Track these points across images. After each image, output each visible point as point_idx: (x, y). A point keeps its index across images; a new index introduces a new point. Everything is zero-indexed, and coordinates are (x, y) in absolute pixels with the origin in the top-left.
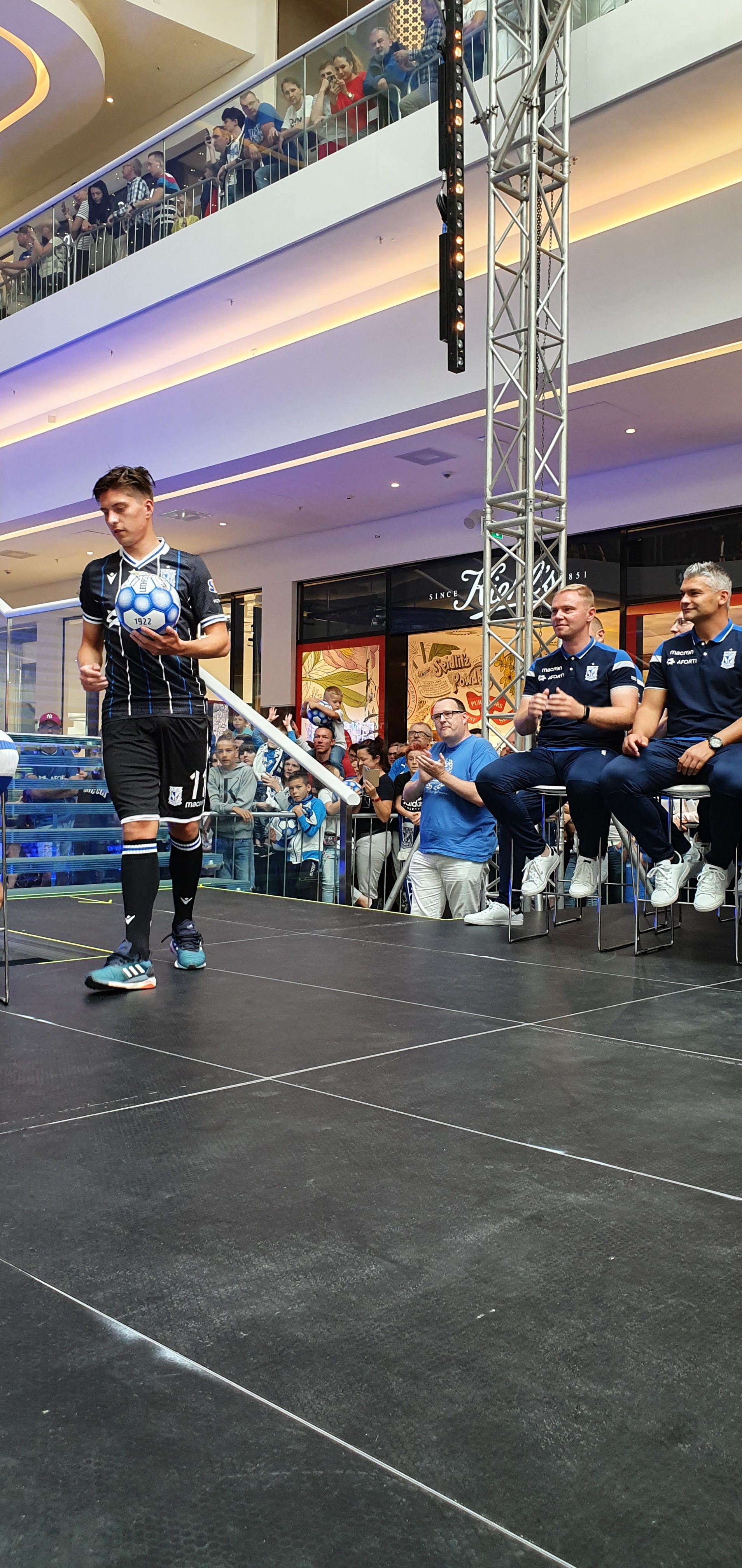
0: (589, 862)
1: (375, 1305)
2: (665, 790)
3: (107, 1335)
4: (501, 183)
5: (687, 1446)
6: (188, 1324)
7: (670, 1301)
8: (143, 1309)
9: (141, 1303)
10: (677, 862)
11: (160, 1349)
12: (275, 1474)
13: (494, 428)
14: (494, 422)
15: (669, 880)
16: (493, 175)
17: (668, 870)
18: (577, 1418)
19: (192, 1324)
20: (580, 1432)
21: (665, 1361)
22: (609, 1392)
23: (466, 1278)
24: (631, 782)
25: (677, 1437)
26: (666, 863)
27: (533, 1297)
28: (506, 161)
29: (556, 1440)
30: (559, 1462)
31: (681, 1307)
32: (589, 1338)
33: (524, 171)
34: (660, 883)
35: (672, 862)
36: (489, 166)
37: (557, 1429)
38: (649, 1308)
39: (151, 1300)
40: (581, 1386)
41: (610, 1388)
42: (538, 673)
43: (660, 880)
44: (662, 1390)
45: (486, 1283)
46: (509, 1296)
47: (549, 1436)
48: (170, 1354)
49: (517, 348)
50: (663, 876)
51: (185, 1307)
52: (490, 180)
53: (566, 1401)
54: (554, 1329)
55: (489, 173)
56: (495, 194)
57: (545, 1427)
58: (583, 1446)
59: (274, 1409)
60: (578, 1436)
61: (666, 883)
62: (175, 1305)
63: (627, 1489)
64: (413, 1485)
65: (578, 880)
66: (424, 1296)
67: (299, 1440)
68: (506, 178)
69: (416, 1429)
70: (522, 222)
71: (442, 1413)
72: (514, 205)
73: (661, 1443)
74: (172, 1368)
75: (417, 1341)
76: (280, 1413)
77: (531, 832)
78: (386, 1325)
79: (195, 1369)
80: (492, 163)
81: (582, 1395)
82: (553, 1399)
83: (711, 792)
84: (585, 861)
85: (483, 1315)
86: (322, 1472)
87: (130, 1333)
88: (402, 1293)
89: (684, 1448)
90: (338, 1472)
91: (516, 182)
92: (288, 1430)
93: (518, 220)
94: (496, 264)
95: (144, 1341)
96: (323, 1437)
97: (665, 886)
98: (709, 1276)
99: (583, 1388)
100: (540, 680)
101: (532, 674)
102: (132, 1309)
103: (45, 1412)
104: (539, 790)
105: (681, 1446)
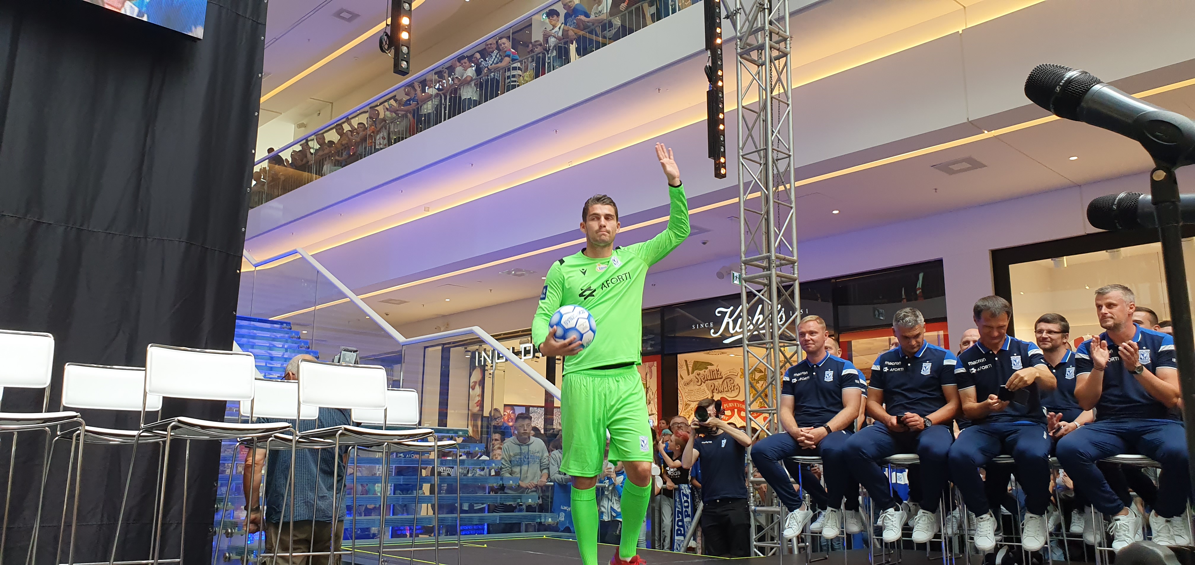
0: (835, 512)
2: (888, 458)
4: (745, 56)
10: (899, 510)
13: (744, 213)
14: (745, 209)
15: (894, 522)
16: (739, 50)
17: (892, 516)
26: (891, 510)
28: (748, 41)
33: (761, 48)
34: (888, 525)
35: (895, 510)
36: (736, 44)
42: (791, 377)
43: (888, 523)
49: (758, 160)
50: (890, 519)
52: (737, 54)
55: (736, 49)
56: (741, 63)
61: (892, 525)
65: (828, 524)
68: (748, 52)
70: (759, 79)
72: (754, 68)
80: (739, 43)
91: (754, 55)
93: (757, 78)
94: (743, 107)
97: (892, 526)
100: (793, 382)
101: (788, 379)
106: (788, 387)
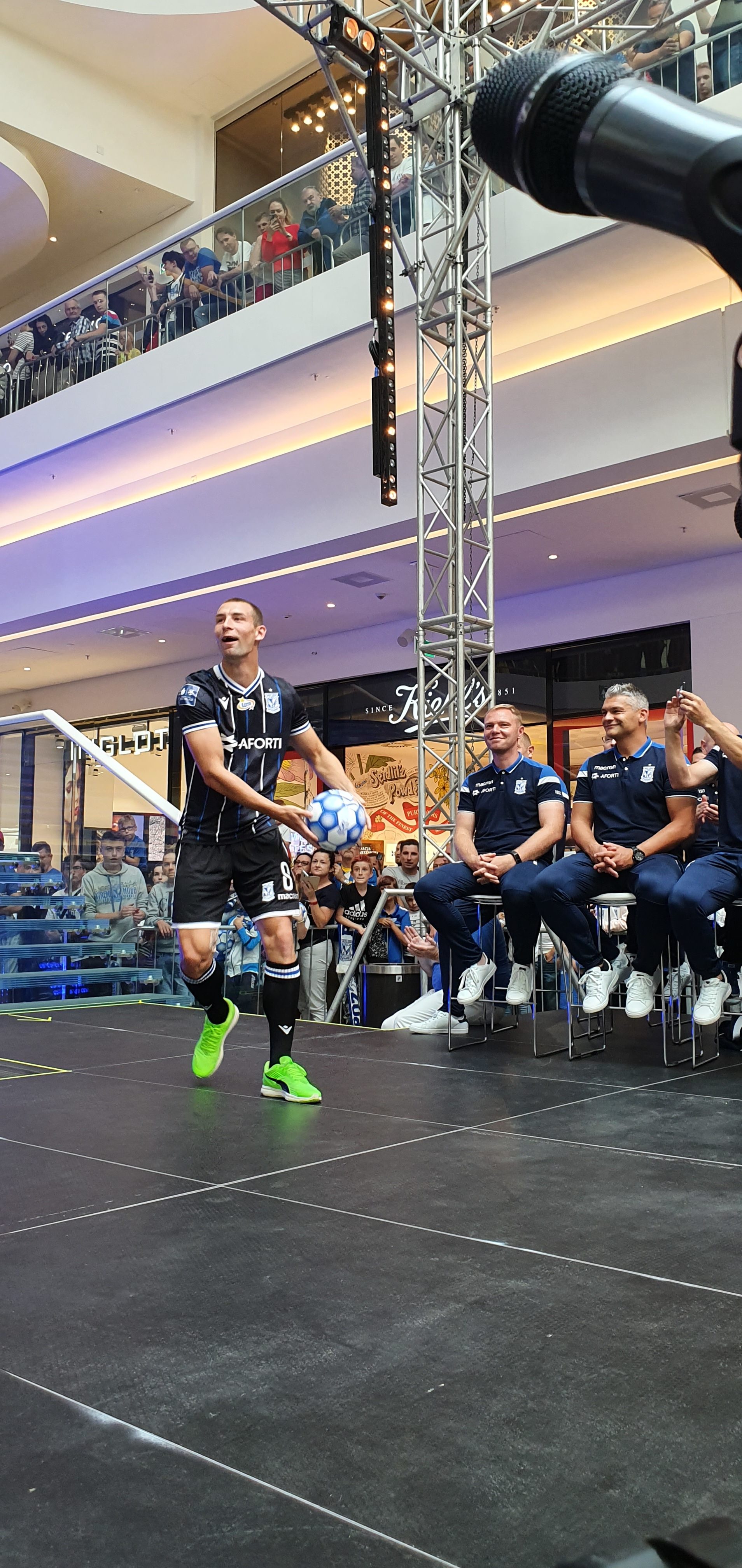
0: (525, 969)
1: (333, 1384)
2: (594, 898)
3: (84, 1422)
4: (429, 330)
5: (617, 1491)
6: (159, 1408)
7: (602, 1371)
8: (116, 1397)
9: (113, 1391)
10: (607, 970)
11: (135, 1431)
12: (250, 1531)
13: (425, 556)
14: (425, 551)
15: (599, 986)
16: (421, 322)
17: (598, 977)
18: (520, 1473)
19: (163, 1408)
20: (523, 1484)
21: (598, 1422)
22: (548, 1450)
23: (417, 1358)
24: (561, 891)
25: (609, 1484)
26: (596, 970)
27: (478, 1372)
28: (433, 310)
29: (502, 1492)
30: (504, 1510)
31: (613, 1376)
32: (529, 1405)
33: (450, 320)
34: (591, 989)
35: (602, 970)
36: (417, 314)
37: (502, 1483)
38: (584, 1377)
39: (123, 1387)
40: (522, 1446)
41: (549, 1444)
42: (472, 789)
43: (590, 987)
44: (595, 1446)
45: (435, 1361)
46: (458, 1371)
47: (497, 1489)
48: (144, 1435)
49: (445, 481)
50: (594, 982)
51: (156, 1393)
52: (418, 327)
53: (511, 1459)
54: (498, 1398)
55: (417, 320)
56: (423, 340)
57: (491, 1482)
58: (526, 1496)
59: (245, 1478)
60: (521, 1488)
61: (597, 989)
62: (146, 1392)
63: (564, 1529)
64: (375, 1535)
65: (514, 986)
66: (380, 1374)
67: (269, 1503)
68: (433, 326)
69: (375, 1487)
70: (448, 366)
71: (398, 1474)
72: (441, 350)
73: (595, 1490)
74: (148, 1447)
75: (373, 1413)
76: (250, 1481)
77: (468, 941)
78: (345, 1401)
79: (169, 1446)
80: (420, 312)
81: (523, 1453)
82: (498, 1458)
83: (637, 900)
84: (520, 968)
85: (433, 1389)
86: (291, 1529)
87: (105, 1418)
88: (357, 1373)
89: (614, 1493)
90: (306, 1527)
91: (442, 330)
92: (259, 1495)
93: (445, 364)
94: (425, 404)
95: (121, 1425)
96: (291, 1499)
97: (596, 991)
98: (637, 1348)
99: (525, 1448)
100: (474, 794)
101: (467, 790)
102: (106, 1397)
103: (32, 1490)
104: (475, 900)
105: (611, 1491)
106: (466, 802)
